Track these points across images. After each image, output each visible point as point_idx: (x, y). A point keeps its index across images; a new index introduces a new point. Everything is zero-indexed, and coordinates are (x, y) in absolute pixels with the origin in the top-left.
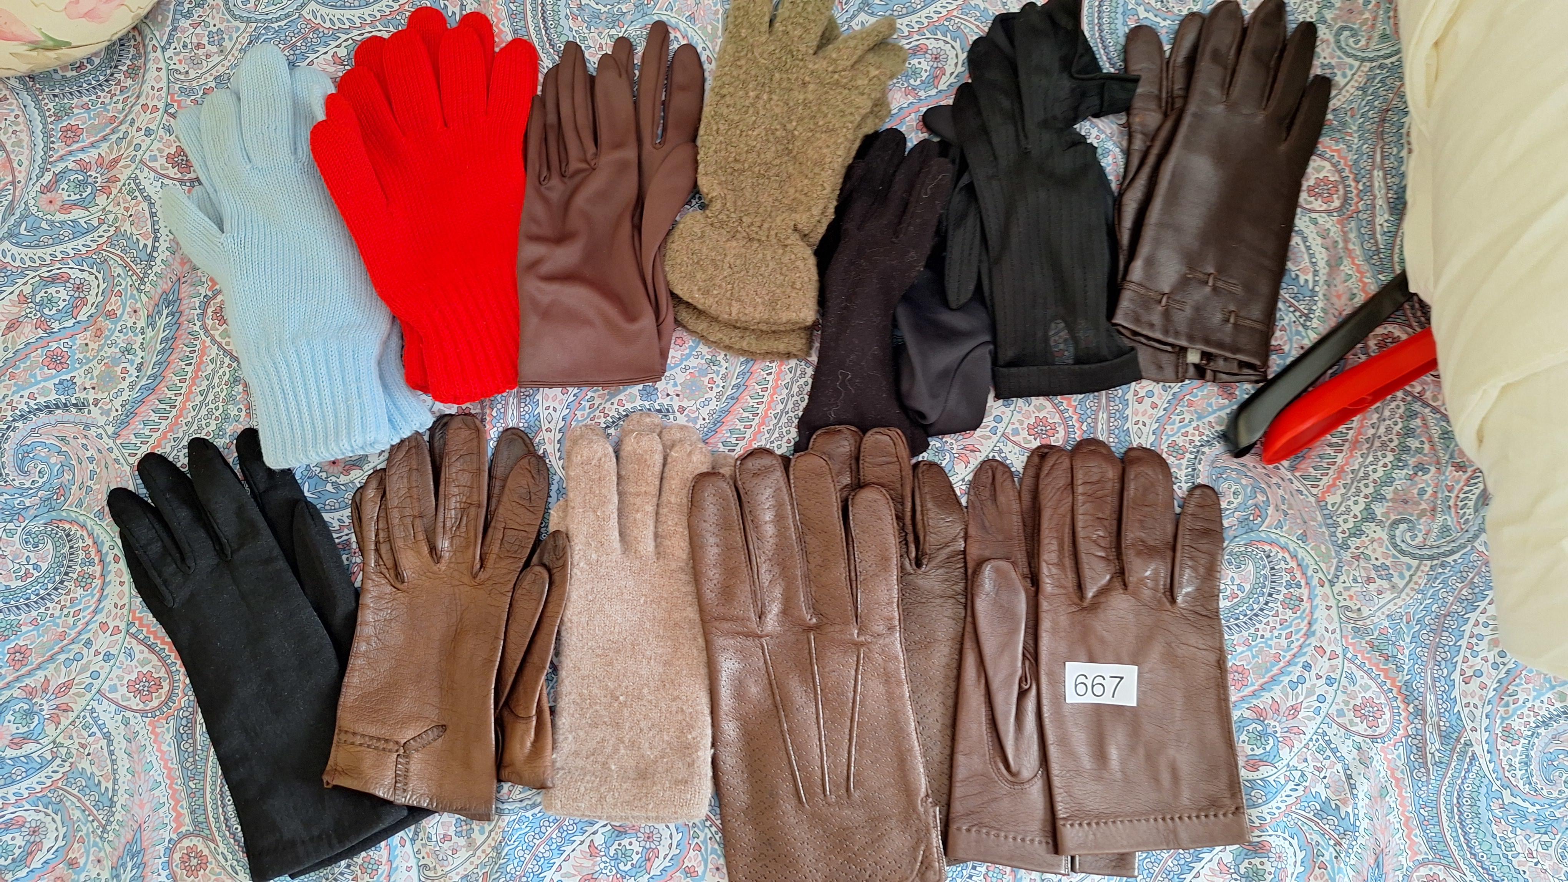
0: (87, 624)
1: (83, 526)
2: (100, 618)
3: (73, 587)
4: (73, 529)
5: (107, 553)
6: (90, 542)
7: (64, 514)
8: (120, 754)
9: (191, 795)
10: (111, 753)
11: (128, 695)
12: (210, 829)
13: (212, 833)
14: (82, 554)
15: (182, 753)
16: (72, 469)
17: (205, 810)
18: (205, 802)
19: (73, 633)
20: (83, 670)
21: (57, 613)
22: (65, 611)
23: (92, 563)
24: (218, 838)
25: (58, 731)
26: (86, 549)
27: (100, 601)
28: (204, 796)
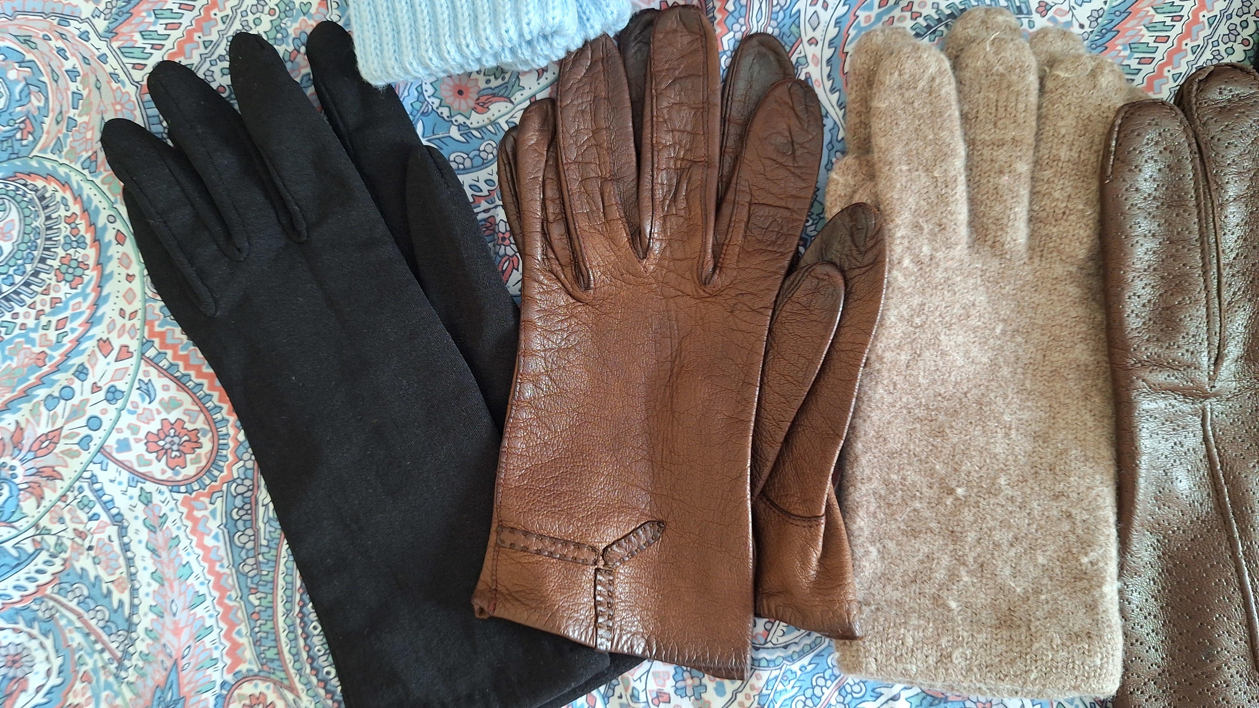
0: (78, 341)
1: (65, 184)
2: (98, 331)
3: (53, 282)
4: (50, 188)
5: (105, 228)
6: (76, 209)
7: (34, 163)
8: (139, 551)
9: (253, 615)
10: (126, 548)
11: (149, 456)
12: (285, 671)
13: (288, 678)
14: (65, 229)
15: (236, 551)
16: (42, 88)
17: (277, 640)
18: (275, 627)
19: (57, 355)
20: (75, 413)
21: (31, 323)
22: (44, 320)
23: (81, 243)
24: (299, 686)
25: (42, 509)
26: (70, 220)
27: (96, 305)
28: (273, 617)
